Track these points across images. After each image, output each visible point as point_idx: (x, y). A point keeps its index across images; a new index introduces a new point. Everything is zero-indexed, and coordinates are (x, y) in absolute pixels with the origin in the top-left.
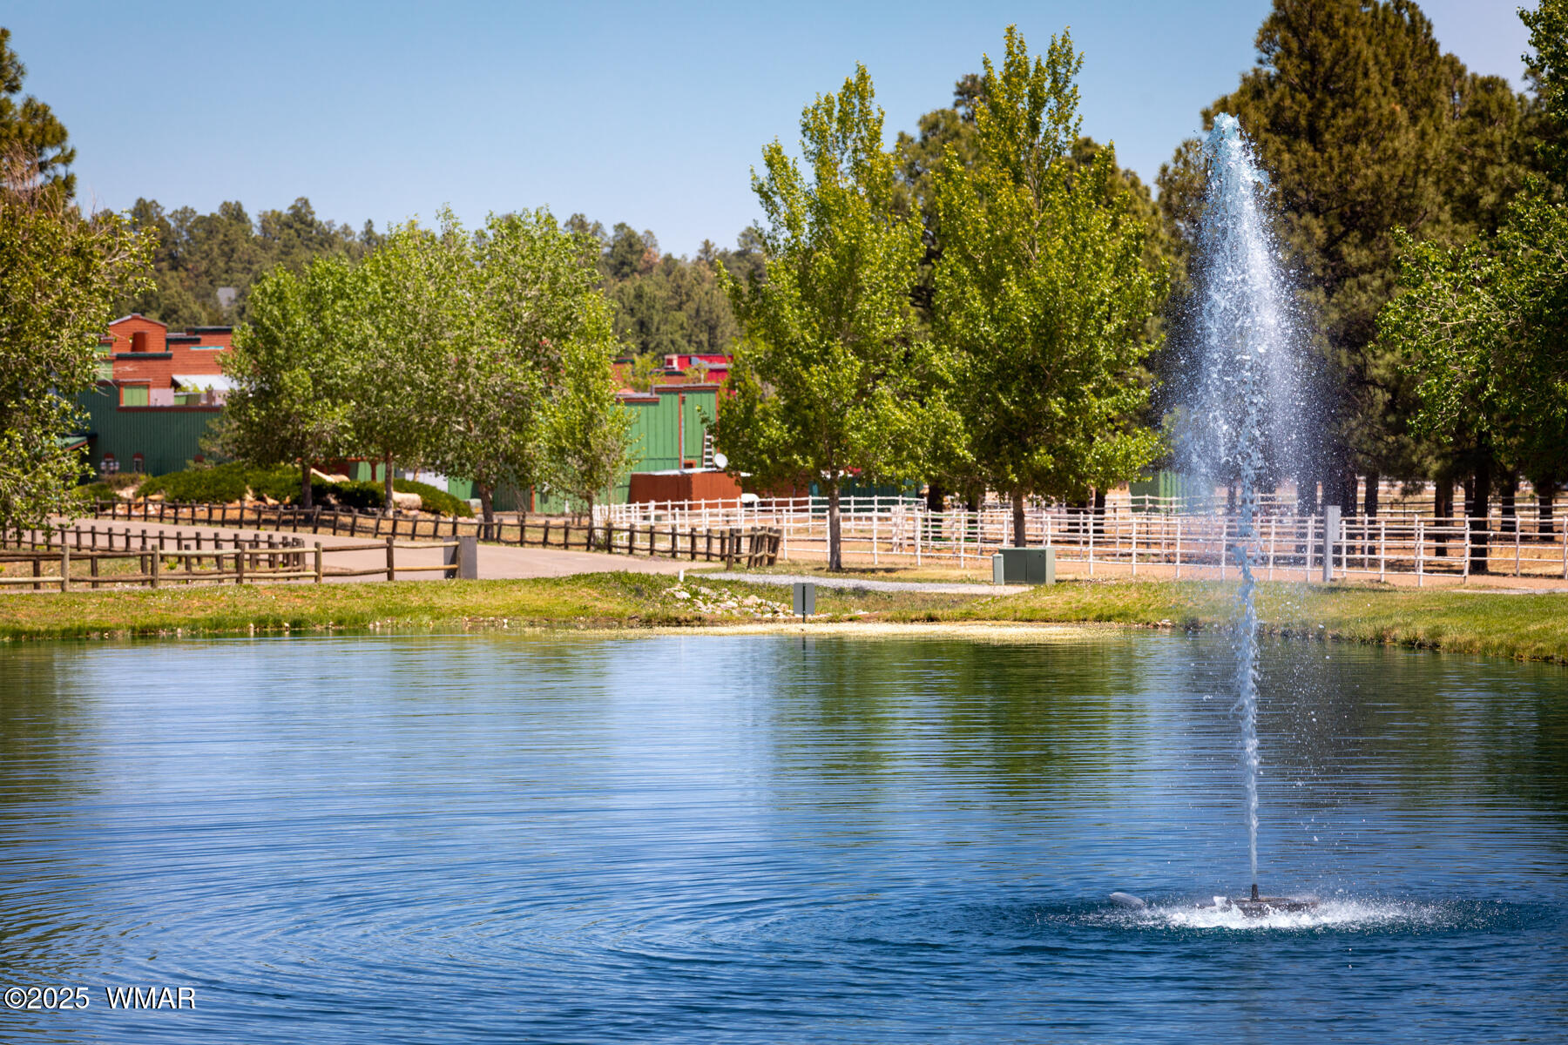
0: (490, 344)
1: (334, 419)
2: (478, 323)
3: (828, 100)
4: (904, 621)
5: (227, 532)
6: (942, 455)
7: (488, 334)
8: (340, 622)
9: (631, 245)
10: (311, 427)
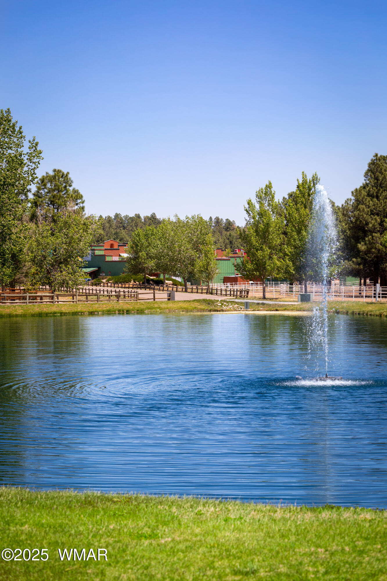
0: (186, 246)
1: (151, 264)
2: (184, 241)
3: (262, 189)
4: (270, 311)
5: (126, 290)
6: (287, 272)
7: (186, 244)
8: (138, 311)
9: (229, 224)
10: (146, 265)
